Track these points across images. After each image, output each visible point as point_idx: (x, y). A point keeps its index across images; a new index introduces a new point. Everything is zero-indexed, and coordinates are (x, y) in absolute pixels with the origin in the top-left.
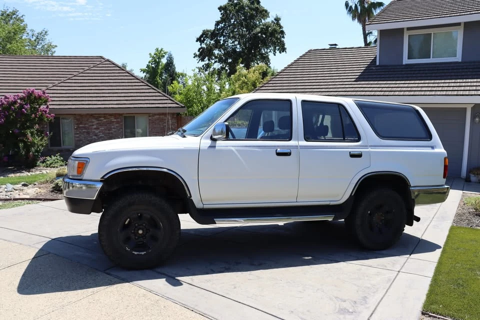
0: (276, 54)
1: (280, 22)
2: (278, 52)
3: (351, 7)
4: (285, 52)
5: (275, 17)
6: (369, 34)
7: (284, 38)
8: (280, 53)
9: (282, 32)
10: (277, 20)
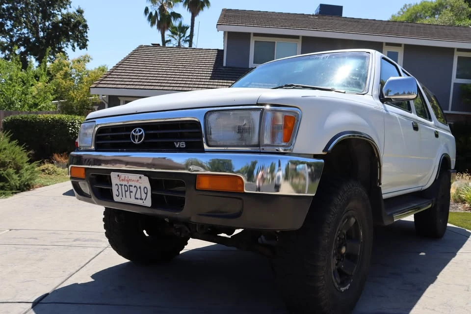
0: (76, 50)
1: (83, 14)
2: (77, 48)
3: (151, 13)
4: (85, 49)
5: (77, 8)
6: (167, 41)
7: (87, 33)
8: (80, 48)
9: (86, 26)
10: (80, 12)
